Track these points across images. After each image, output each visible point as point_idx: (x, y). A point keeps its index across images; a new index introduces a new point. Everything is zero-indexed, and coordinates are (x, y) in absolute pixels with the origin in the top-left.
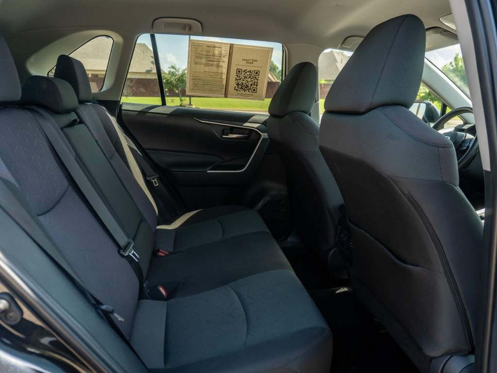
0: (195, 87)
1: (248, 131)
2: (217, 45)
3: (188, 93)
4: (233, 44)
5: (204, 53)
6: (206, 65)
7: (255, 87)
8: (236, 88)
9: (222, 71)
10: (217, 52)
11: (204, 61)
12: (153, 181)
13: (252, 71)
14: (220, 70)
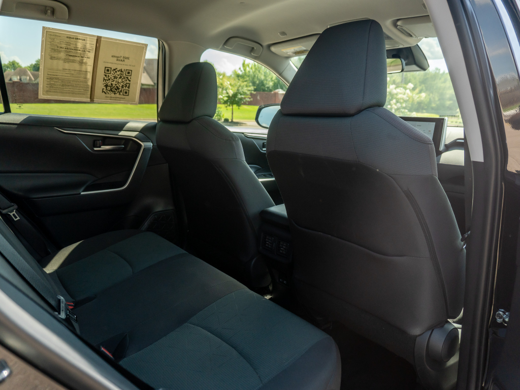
0: (51, 88)
1: (124, 141)
2: (80, 37)
3: (41, 96)
4: (101, 37)
5: (64, 46)
6: (66, 61)
7: (127, 89)
8: (104, 90)
9: (86, 69)
10: (80, 45)
11: (62, 55)
12: (11, 214)
13: (123, 70)
14: (84, 68)
